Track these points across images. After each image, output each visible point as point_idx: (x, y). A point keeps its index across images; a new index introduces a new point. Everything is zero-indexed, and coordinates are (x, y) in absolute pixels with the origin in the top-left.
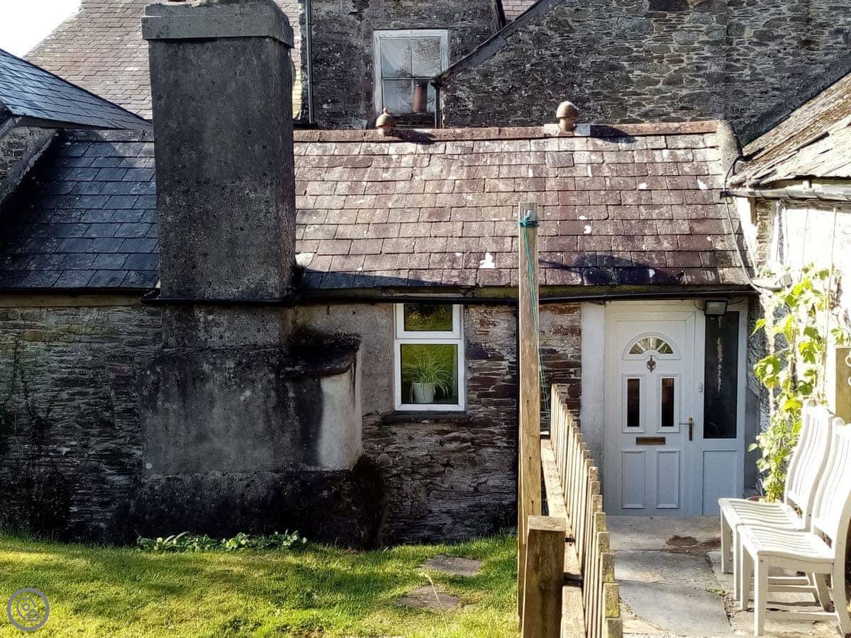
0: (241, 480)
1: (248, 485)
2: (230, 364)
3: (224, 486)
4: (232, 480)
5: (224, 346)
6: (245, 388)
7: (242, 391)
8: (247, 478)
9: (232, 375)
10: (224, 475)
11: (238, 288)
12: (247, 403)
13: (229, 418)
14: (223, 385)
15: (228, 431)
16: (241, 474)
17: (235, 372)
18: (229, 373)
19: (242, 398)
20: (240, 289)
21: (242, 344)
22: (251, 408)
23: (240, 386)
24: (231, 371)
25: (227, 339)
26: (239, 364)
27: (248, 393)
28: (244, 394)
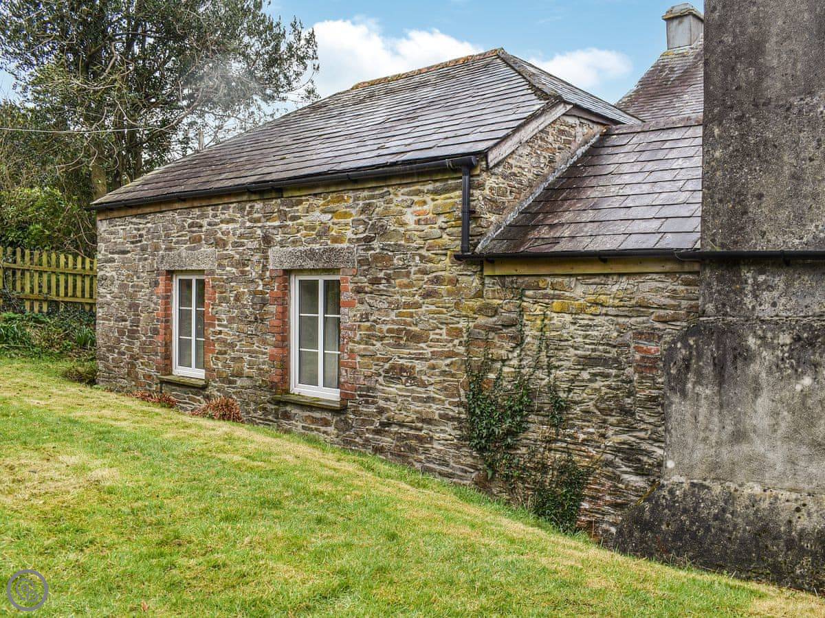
0: (788, 501)
1: (798, 510)
2: (785, 339)
3: (765, 505)
4: (776, 498)
5: (777, 316)
6: (804, 373)
7: (799, 377)
8: (796, 500)
9: (786, 355)
10: (765, 491)
11: (802, 238)
12: (805, 395)
13: (778, 414)
14: (774, 367)
15: (775, 431)
16: (788, 493)
17: (791, 350)
18: (782, 351)
19: (799, 388)
20: (805, 240)
21: (802, 314)
22: (809, 402)
23: (796, 371)
24: (786, 349)
25: (782, 308)
26: (798, 339)
27: (807, 381)
28: (802, 381)
